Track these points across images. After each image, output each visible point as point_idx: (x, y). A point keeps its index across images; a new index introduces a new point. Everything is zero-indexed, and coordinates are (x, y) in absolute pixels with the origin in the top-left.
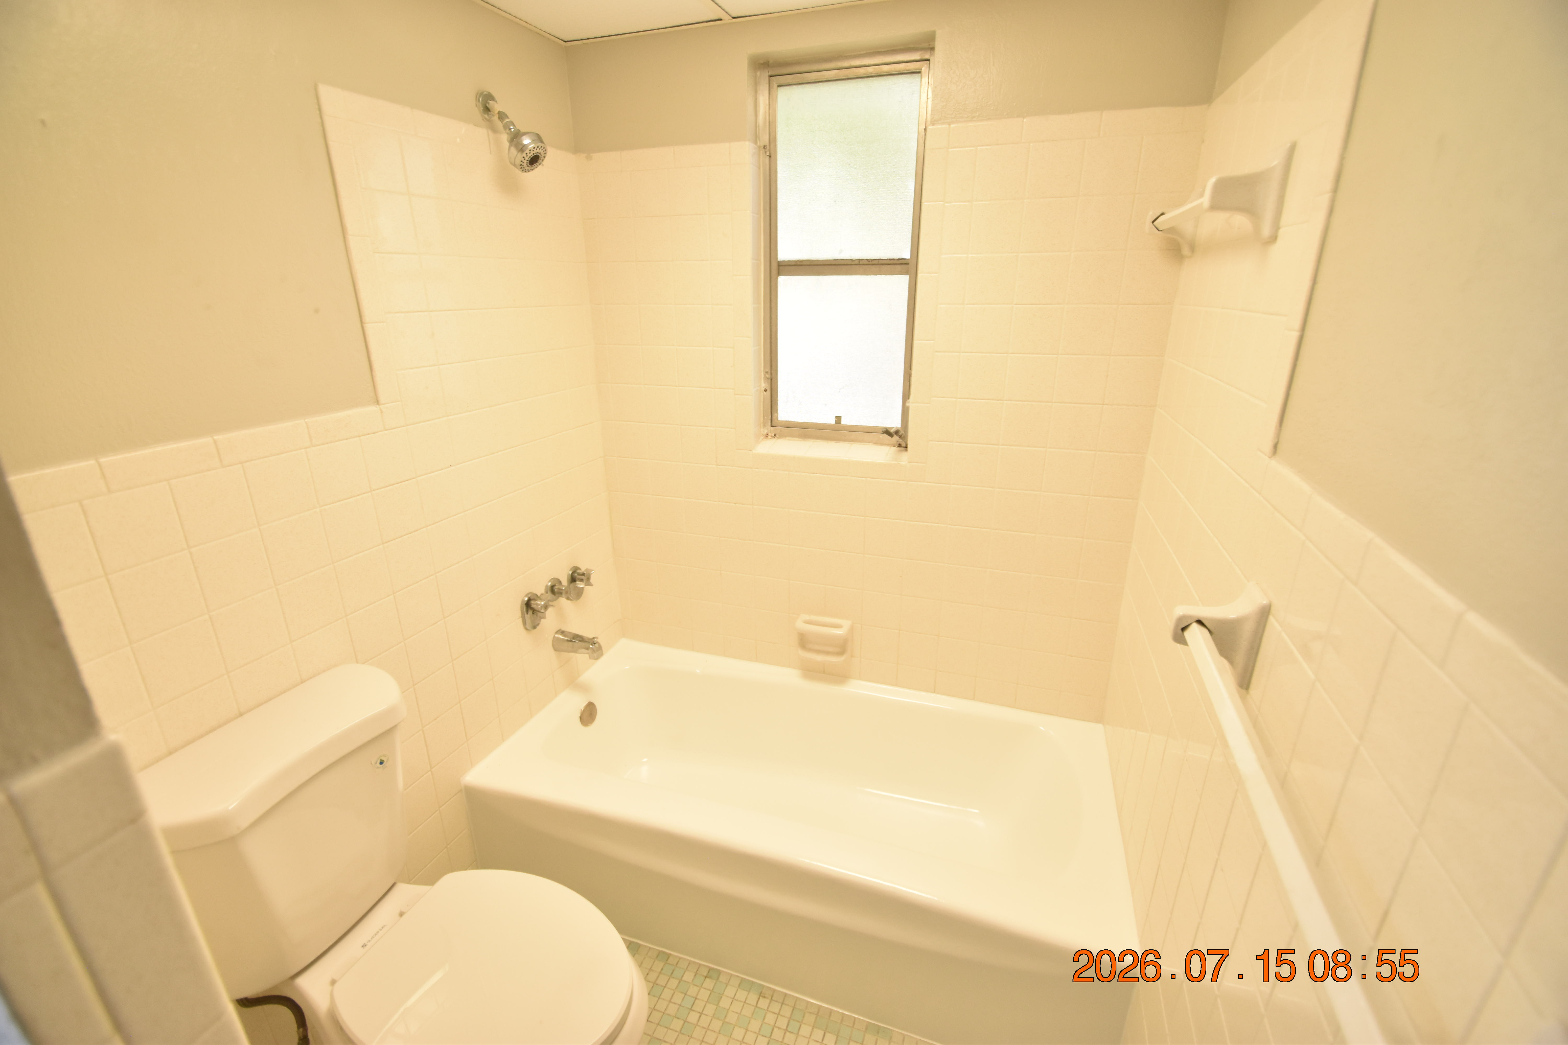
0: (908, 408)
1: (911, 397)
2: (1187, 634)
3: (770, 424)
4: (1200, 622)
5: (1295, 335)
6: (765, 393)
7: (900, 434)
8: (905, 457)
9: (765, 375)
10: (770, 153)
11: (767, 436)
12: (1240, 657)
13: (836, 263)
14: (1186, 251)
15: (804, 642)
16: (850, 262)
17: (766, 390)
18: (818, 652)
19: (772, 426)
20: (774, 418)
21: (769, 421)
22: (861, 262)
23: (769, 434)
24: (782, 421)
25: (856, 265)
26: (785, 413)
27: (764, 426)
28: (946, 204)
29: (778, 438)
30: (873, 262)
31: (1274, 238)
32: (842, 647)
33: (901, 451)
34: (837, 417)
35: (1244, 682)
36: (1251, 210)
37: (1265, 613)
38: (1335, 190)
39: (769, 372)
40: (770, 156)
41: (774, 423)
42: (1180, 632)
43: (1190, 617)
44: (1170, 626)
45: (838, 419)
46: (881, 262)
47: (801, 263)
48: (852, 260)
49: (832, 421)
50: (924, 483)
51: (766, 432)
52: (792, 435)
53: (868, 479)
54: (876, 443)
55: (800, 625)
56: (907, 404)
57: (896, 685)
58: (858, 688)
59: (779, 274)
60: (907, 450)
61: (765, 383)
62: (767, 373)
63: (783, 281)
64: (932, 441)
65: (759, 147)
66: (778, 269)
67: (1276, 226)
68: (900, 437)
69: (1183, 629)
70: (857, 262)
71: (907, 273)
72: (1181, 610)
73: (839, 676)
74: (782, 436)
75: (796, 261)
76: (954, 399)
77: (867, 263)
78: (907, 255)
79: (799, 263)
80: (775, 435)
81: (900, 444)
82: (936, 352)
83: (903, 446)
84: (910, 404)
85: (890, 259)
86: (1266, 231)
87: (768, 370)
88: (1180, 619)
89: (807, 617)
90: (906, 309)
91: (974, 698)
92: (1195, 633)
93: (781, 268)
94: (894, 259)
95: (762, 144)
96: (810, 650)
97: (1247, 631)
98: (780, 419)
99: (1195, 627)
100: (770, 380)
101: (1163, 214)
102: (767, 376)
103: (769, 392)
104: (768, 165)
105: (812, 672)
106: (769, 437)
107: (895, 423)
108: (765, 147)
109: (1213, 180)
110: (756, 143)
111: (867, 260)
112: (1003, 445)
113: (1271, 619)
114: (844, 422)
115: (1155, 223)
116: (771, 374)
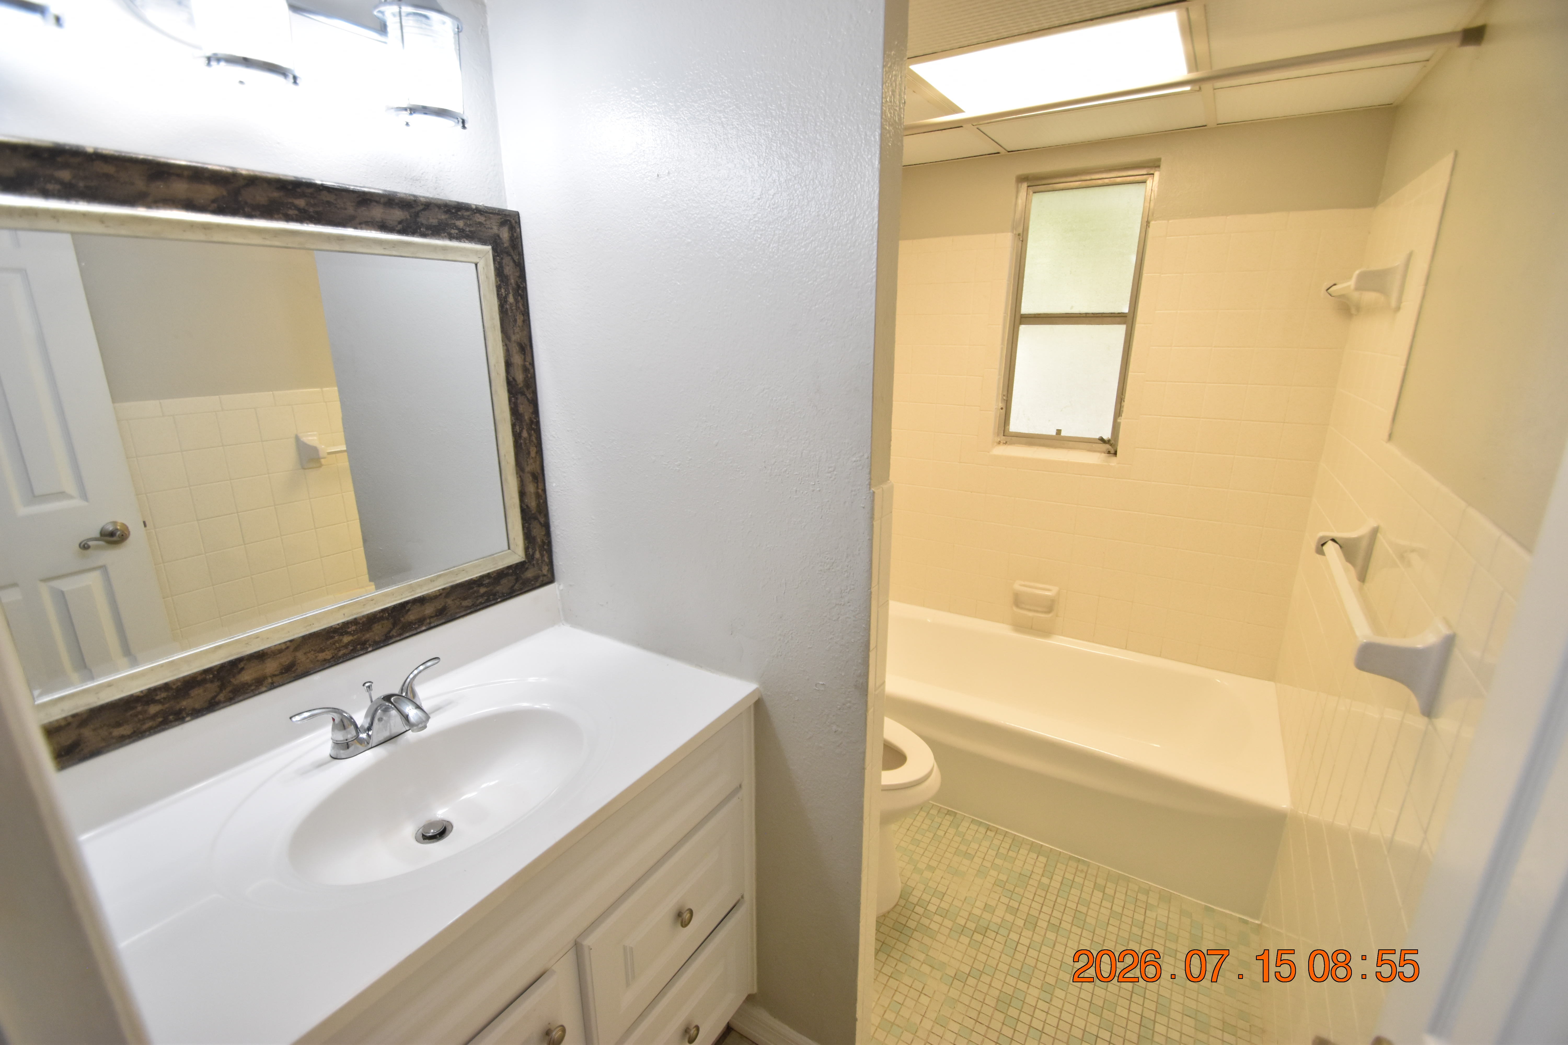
0: (1119, 424)
1: (1123, 415)
2: (1325, 547)
3: (1003, 434)
4: (1333, 540)
5: (1402, 367)
6: (1001, 410)
7: (1111, 442)
8: (1113, 462)
9: (1002, 398)
10: (1023, 239)
11: (999, 443)
12: (1360, 561)
13: (1068, 315)
14: (1353, 311)
15: (1018, 600)
16: (1079, 315)
17: (1002, 409)
18: (1030, 610)
19: (1004, 436)
20: (1006, 429)
21: (1003, 432)
22: (1088, 315)
23: (1002, 442)
24: (1012, 432)
25: (1083, 317)
26: (1016, 425)
27: (998, 435)
28: (1162, 275)
29: (1009, 445)
30: (1098, 315)
31: (1398, 309)
32: (1050, 606)
33: (1110, 456)
34: (1057, 430)
35: (1362, 577)
36: (1382, 290)
37: (1375, 532)
38: (1426, 284)
39: (1006, 396)
40: (1022, 241)
41: (1006, 434)
42: (1320, 546)
43: (1327, 537)
44: (1313, 545)
45: (1059, 432)
46: (1104, 315)
47: (1039, 316)
48: (1080, 314)
49: (1054, 433)
50: (1129, 480)
51: (999, 440)
52: (1020, 443)
53: (1082, 476)
54: (1089, 450)
55: (1018, 586)
56: (1119, 421)
57: (1093, 642)
58: (1059, 641)
59: (1021, 323)
60: (1116, 456)
61: (1001, 403)
62: (1004, 395)
63: (1023, 328)
64: (1138, 448)
65: (1015, 234)
66: (1021, 320)
67: (1400, 300)
68: (1111, 445)
69: (1323, 545)
70: (1084, 315)
71: (1124, 323)
72: (1321, 534)
73: (1045, 632)
74: (1012, 443)
75: (1034, 314)
76: (1159, 417)
77: (1093, 316)
78: (1126, 310)
79: (1037, 316)
80: (1006, 442)
81: (1109, 451)
82: (1147, 381)
83: (1111, 452)
84: (1122, 420)
85: (1111, 313)
86: (1393, 303)
87: (1005, 393)
88: (1321, 538)
89: (1022, 583)
90: (1122, 350)
91: (1160, 655)
92: (1330, 547)
93: (1023, 319)
94: (1114, 313)
95: (1017, 233)
96: (1022, 608)
97: (1364, 544)
98: (1010, 430)
99: (1330, 543)
100: (1006, 401)
101: (1335, 285)
102: (1004, 398)
103: (1004, 410)
104: (1020, 247)
105: (1020, 627)
106: (1001, 444)
107: (1107, 435)
108: (1019, 235)
109: (1357, 272)
110: (1013, 232)
111: (1092, 313)
112: (1198, 452)
113: (1379, 535)
114: (1063, 434)
115: (1329, 291)
116: (1007, 397)
